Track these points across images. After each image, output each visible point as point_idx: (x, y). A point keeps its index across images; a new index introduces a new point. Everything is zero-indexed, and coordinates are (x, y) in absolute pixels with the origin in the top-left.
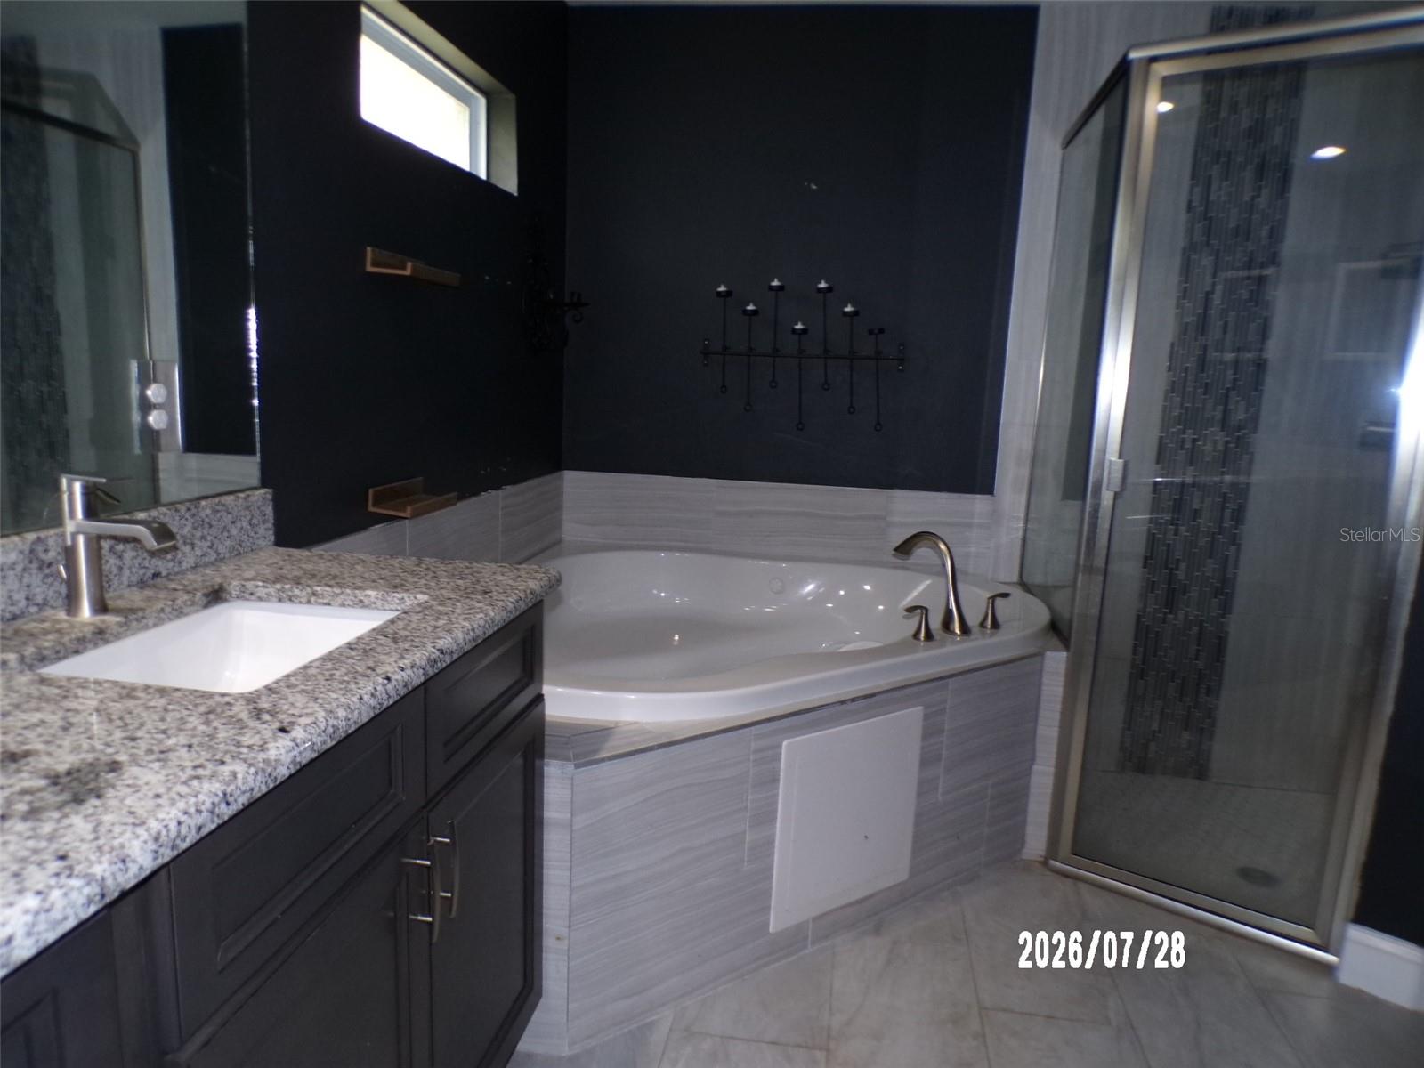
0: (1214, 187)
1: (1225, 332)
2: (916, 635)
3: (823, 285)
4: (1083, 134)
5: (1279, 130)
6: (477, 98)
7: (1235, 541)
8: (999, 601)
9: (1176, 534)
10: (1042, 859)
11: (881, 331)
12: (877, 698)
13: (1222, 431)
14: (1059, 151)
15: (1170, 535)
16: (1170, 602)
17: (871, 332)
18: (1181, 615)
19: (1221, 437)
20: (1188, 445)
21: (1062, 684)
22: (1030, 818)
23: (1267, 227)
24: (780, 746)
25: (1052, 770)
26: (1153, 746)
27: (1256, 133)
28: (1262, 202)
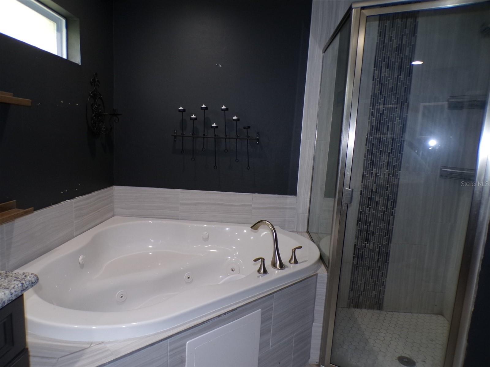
0: (383, 70)
1: (388, 130)
2: (259, 271)
3: (224, 107)
4: (331, 47)
5: (408, 49)
6: (61, 20)
7: (392, 214)
8: (297, 251)
9: (369, 211)
10: (317, 363)
11: (249, 127)
12: (238, 310)
13: (387, 170)
14: (322, 54)
15: (367, 211)
16: (367, 239)
17: (244, 128)
18: (372, 244)
19: (386, 172)
20: (374, 175)
21: (325, 287)
22: (312, 346)
23: (404, 88)
24: (185, 345)
25: (322, 325)
26: (361, 297)
27: (399, 49)
28: (402, 77)
